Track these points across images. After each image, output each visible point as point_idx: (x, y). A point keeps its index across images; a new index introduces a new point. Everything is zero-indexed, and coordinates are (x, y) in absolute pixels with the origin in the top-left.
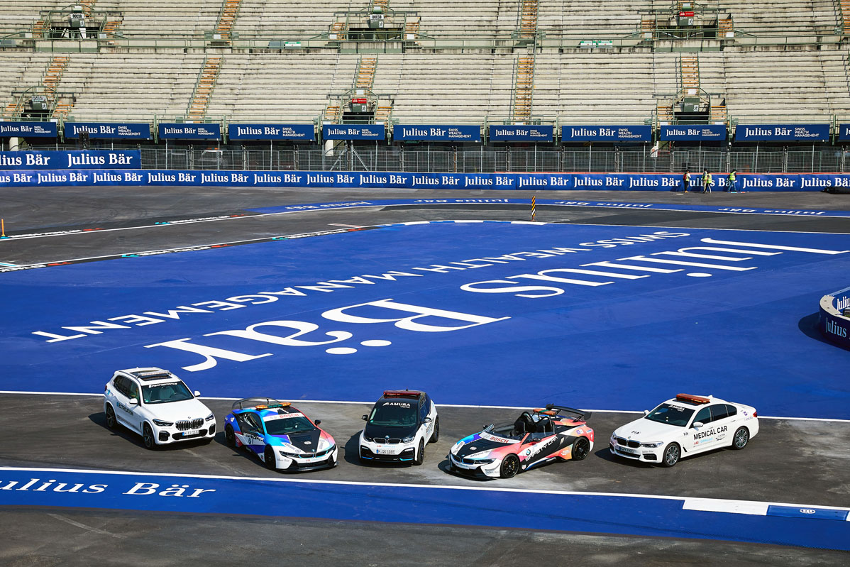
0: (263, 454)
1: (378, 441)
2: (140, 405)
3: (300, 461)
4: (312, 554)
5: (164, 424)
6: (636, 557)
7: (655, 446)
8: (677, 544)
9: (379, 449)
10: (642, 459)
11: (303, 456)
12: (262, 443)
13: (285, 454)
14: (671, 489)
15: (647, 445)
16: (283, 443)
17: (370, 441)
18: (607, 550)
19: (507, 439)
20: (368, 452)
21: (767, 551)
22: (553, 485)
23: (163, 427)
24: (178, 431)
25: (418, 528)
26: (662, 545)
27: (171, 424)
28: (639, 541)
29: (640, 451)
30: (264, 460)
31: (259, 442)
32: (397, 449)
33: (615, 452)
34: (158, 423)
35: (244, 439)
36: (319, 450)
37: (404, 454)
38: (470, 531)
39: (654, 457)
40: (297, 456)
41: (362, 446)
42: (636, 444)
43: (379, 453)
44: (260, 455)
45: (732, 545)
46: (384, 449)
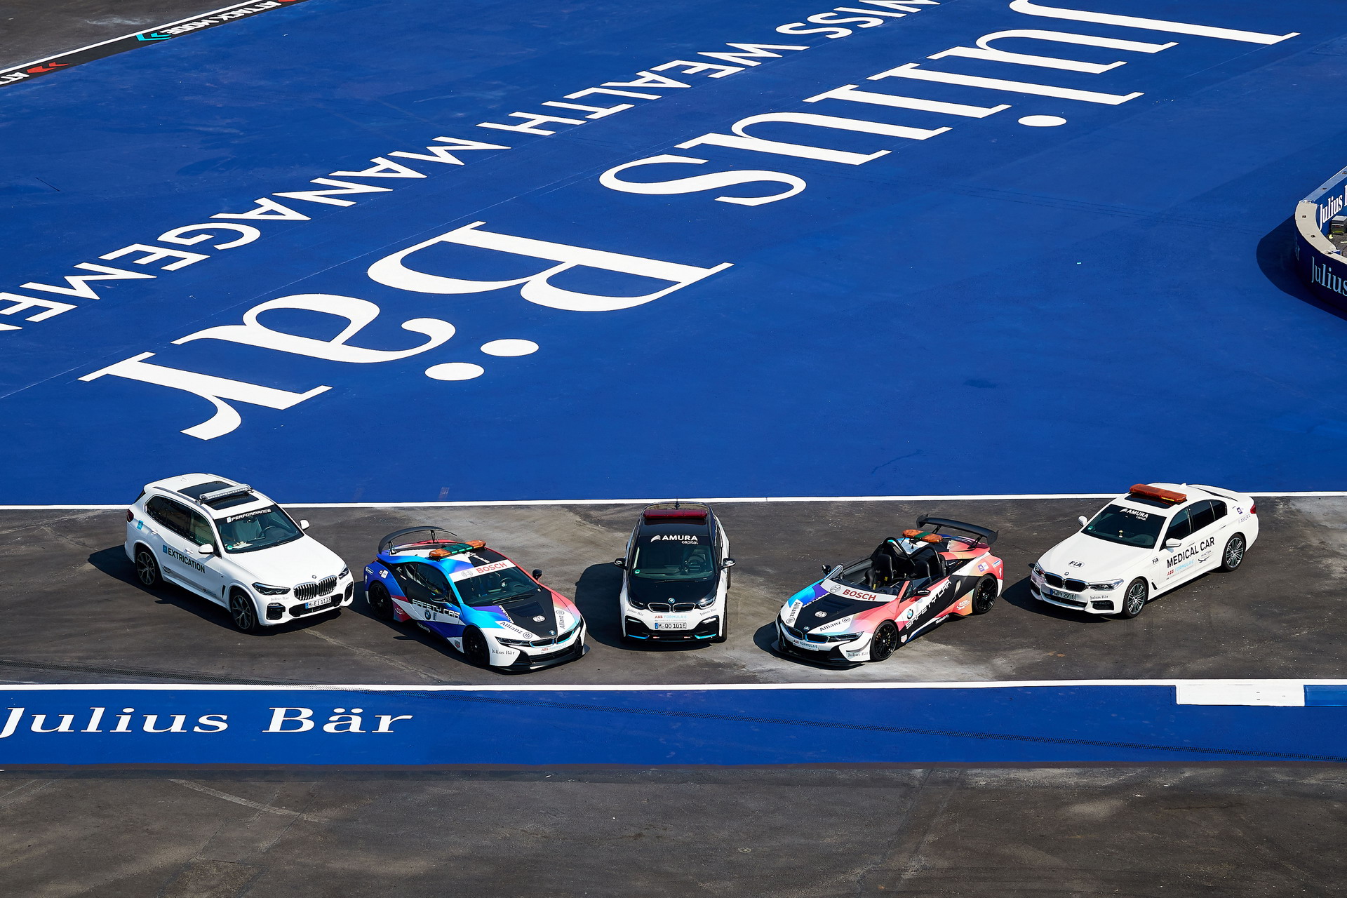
0: (460, 639)
1: (656, 609)
2: (219, 555)
3: (532, 651)
4: (640, 835)
5: (274, 591)
6: (1135, 804)
7: (1110, 587)
8: (1188, 773)
9: (659, 621)
10: (1090, 609)
11: (536, 644)
12: (457, 622)
13: (506, 642)
14: (1149, 665)
15: (1098, 587)
16: (499, 622)
17: (641, 608)
18: (1089, 794)
19: (873, 594)
20: (640, 627)
21: (1321, 776)
22: (960, 670)
23: (274, 596)
24: (299, 602)
25: (781, 774)
26: (1167, 780)
27: (285, 591)
28: (1129, 774)
29: (1087, 596)
30: (461, 649)
31: (451, 617)
32: (689, 619)
33: (1041, 597)
34: (263, 590)
35: (416, 611)
36: (561, 632)
37: (701, 627)
38: (864, 775)
39: (1110, 605)
40: (526, 644)
41: (627, 617)
42: (1079, 586)
43: (660, 628)
44: (452, 640)
45: (1268, 769)
46: (668, 622)
